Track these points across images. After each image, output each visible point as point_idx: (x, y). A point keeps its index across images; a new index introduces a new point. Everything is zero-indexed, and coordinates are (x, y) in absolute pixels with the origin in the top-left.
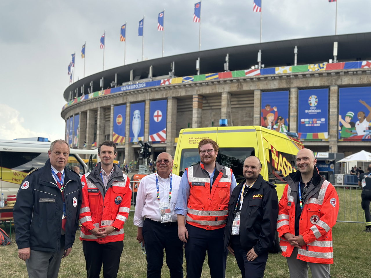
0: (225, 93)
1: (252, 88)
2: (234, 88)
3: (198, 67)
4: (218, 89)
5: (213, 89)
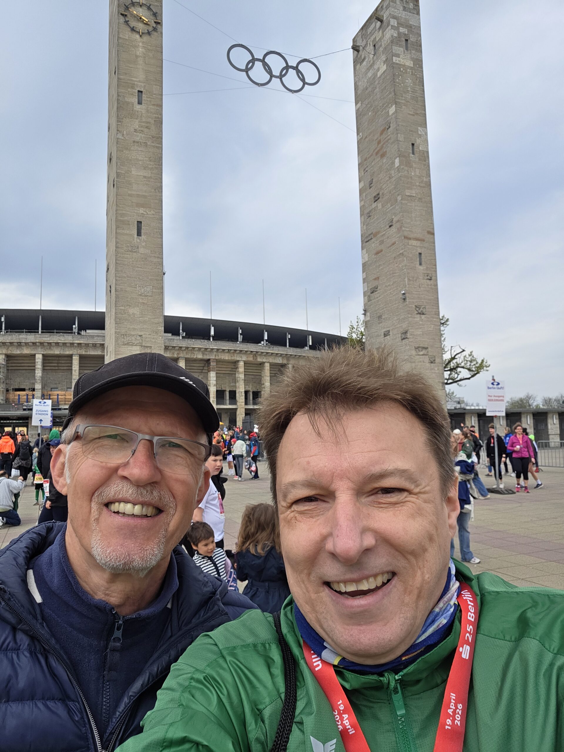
0: (242, 361)
1: (264, 360)
2: (251, 359)
3: (212, 333)
4: (236, 358)
5: (232, 357)
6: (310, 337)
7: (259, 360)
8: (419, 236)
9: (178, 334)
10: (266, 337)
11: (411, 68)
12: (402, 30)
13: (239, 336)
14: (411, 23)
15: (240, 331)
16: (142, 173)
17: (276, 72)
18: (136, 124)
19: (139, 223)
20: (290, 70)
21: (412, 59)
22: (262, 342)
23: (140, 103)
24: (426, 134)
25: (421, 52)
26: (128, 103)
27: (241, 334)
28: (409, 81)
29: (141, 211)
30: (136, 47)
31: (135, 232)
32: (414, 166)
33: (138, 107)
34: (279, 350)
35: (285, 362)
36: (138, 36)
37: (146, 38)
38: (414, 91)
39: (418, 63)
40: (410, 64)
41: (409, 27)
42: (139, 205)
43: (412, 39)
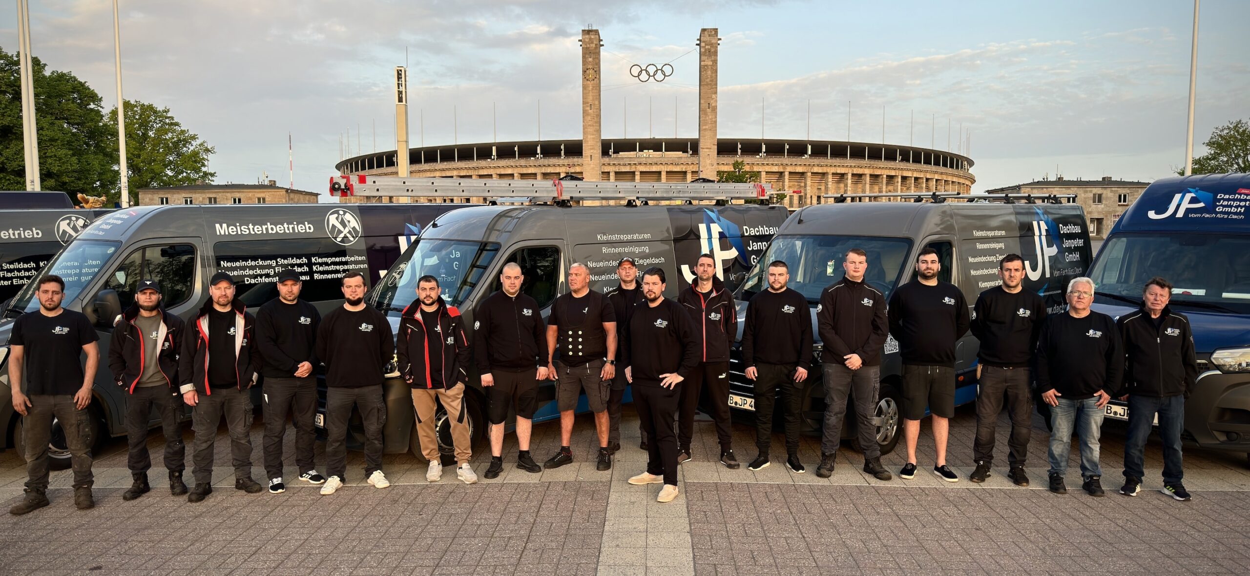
6: (809, 147)
7: (756, 169)
8: (709, 147)
9: (687, 152)
10: (764, 149)
11: (711, 65)
12: (707, 47)
13: (739, 150)
14: (713, 42)
15: (739, 146)
16: (592, 137)
17: (652, 74)
18: (589, 118)
19: (591, 156)
20: (659, 71)
21: (712, 61)
22: (760, 154)
23: (591, 109)
24: (717, 97)
25: (717, 56)
26: (586, 110)
27: (740, 149)
28: (709, 72)
29: (592, 151)
30: (589, 87)
31: (590, 159)
32: (709, 114)
33: (590, 111)
34: (774, 161)
35: (781, 170)
36: (589, 82)
37: (592, 82)
38: (711, 77)
39: (715, 62)
40: (711, 63)
41: (711, 44)
42: (591, 149)
43: (713, 50)
